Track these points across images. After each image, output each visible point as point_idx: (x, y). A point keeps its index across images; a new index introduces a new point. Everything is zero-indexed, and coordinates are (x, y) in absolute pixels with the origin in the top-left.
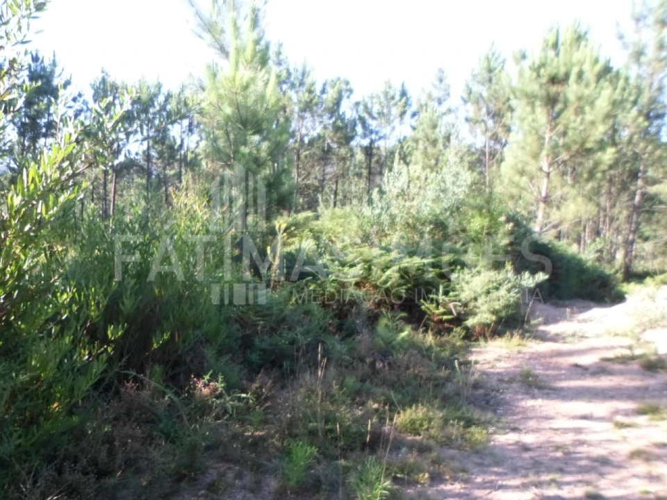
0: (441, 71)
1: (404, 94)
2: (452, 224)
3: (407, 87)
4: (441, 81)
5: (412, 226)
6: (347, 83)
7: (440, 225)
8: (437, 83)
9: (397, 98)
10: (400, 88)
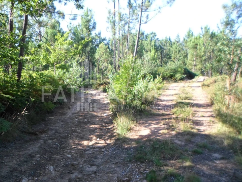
0: (178, 35)
1: (170, 39)
2: (176, 69)
3: (170, 38)
4: (178, 37)
5: (171, 70)
6: (155, 34)
7: (175, 70)
8: (177, 38)
9: (168, 40)
10: (169, 38)
